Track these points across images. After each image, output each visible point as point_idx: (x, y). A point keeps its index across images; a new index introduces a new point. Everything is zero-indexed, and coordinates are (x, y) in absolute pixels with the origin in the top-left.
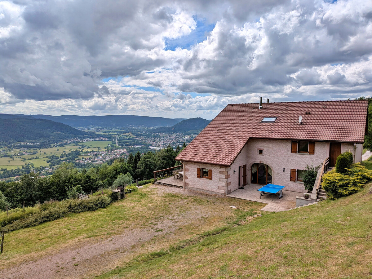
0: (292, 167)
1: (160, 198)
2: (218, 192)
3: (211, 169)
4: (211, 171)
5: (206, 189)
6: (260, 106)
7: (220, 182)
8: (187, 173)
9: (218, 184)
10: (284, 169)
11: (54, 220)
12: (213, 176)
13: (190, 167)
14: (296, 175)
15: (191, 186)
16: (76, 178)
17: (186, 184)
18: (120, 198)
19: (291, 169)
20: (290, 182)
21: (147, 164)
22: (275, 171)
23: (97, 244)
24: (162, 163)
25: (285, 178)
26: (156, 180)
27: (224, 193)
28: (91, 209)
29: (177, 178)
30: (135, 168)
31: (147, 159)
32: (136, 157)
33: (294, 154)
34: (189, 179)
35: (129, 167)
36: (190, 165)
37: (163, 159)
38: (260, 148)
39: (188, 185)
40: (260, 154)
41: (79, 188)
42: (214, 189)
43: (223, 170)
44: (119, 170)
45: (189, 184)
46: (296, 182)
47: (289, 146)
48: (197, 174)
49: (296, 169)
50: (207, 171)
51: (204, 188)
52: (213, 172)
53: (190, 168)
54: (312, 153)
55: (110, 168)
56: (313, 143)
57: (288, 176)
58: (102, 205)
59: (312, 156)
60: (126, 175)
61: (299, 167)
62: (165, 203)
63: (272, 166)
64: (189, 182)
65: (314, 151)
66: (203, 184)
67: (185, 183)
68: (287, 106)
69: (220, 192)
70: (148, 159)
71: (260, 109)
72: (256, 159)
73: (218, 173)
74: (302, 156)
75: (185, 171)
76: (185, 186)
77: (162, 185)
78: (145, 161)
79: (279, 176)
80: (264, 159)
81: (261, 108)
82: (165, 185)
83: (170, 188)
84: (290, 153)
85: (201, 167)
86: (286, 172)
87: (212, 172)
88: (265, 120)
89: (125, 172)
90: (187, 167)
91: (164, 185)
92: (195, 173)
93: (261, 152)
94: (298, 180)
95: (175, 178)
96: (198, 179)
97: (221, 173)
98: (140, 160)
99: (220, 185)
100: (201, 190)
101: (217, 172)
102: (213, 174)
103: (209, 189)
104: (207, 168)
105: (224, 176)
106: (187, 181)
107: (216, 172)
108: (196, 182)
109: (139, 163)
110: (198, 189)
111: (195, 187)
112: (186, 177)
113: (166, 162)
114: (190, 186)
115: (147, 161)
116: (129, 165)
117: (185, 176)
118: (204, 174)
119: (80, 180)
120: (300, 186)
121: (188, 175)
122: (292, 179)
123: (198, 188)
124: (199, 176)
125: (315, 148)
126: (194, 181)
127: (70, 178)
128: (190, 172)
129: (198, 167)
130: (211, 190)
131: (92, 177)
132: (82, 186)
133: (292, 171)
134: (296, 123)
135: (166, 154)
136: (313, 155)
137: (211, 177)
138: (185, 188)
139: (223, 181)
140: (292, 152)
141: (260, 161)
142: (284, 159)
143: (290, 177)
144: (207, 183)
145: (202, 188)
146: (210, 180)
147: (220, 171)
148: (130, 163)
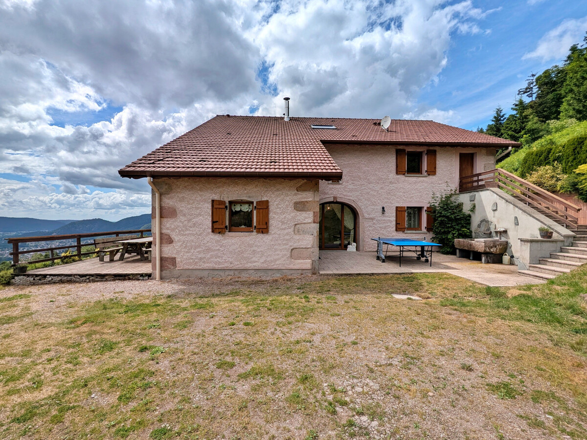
0: (398, 202)
2: (292, 267)
3: (265, 199)
4: (264, 207)
5: (249, 265)
6: (287, 117)
7: (297, 237)
8: (169, 223)
9: (290, 244)
10: (383, 208)
12: (271, 222)
13: (182, 200)
14: (406, 218)
15: (187, 267)
17: (166, 264)
19: (397, 207)
20: (395, 232)
22: (366, 215)
25: (385, 228)
26: (22, 270)
27: (309, 266)
29: (112, 260)
33: (401, 177)
34: (176, 245)
36: (181, 195)
39: (174, 264)
42: (276, 260)
43: (307, 196)
45: (178, 260)
46: (406, 231)
47: (390, 161)
48: (213, 222)
49: (406, 205)
50: (245, 208)
51: (237, 265)
52: (271, 207)
53: (181, 206)
54: (432, 171)
56: (433, 149)
57: (391, 222)
59: (432, 178)
61: (411, 202)
63: (360, 204)
64: (178, 252)
65: (435, 168)
66: (237, 250)
67: (162, 259)
69: (297, 267)
71: (287, 120)
72: (326, 193)
73: (291, 208)
74: (414, 179)
75: (161, 217)
76: (161, 270)
77: (50, 283)
79: (374, 224)
80: (343, 192)
84: (393, 175)
86: (386, 214)
87: (267, 208)
90: (169, 202)
91: (61, 282)
92: (206, 220)
94: (409, 228)
96: (217, 237)
97: (300, 206)
99: (296, 245)
100: (227, 273)
101: (287, 206)
102: (271, 215)
103: (258, 265)
105: (311, 214)
106: (169, 251)
107: (282, 207)
108: (209, 250)
110: (216, 273)
111: (206, 266)
112: (166, 239)
114: (180, 266)
117: (161, 234)
121: (173, 230)
122: (399, 228)
123: (217, 267)
124: (217, 228)
125: (437, 162)
126: (199, 246)
128: (183, 218)
129: (216, 198)
130: (265, 266)
133: (399, 210)
136: (434, 177)
137: (267, 223)
138: (161, 278)
139: (304, 232)
140: (398, 173)
141: (335, 198)
142: (382, 188)
143: (395, 223)
144: (251, 246)
145: (230, 266)
146: (261, 236)
147: (296, 203)
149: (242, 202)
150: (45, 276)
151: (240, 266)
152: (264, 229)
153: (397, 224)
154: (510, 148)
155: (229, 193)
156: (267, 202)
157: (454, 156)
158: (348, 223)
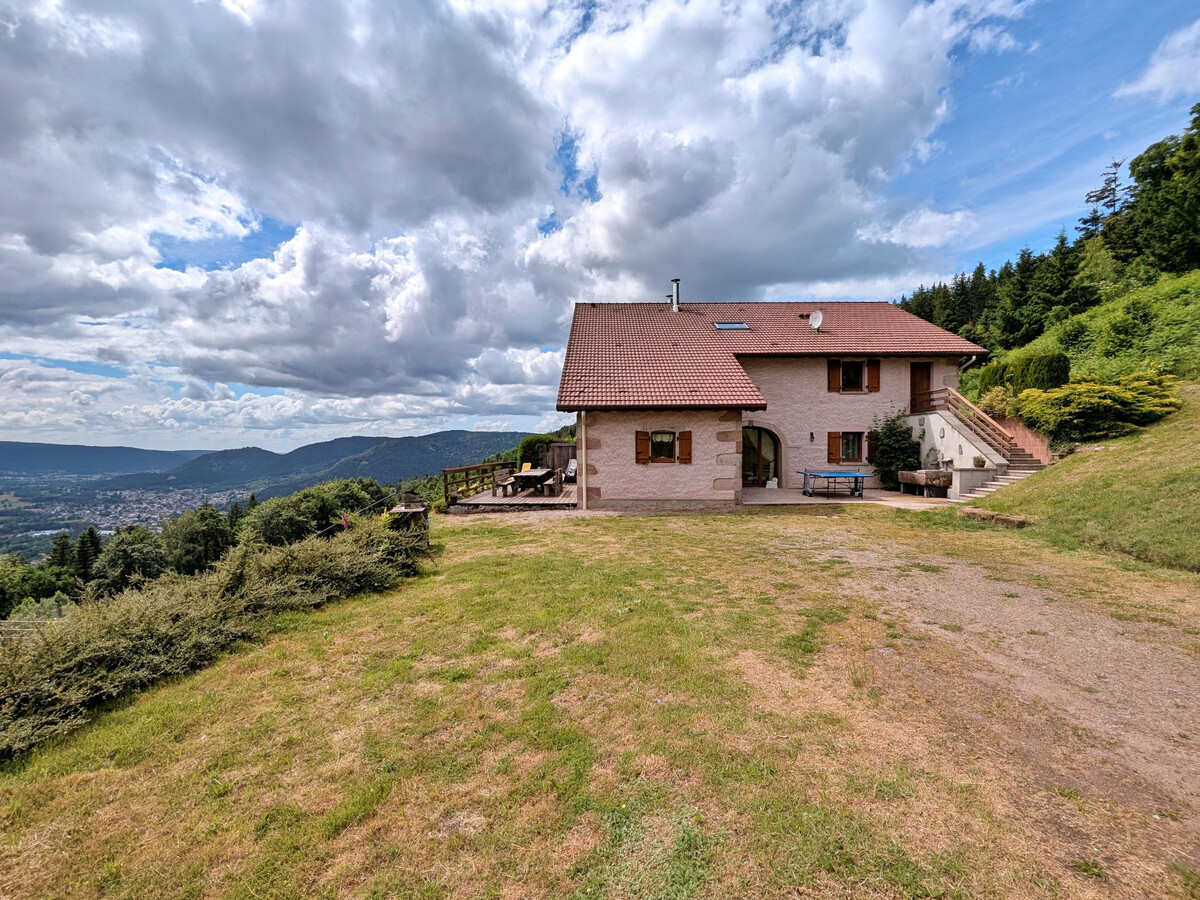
0: (831, 427)
2: (714, 497)
3: (687, 429)
4: (686, 438)
5: (672, 496)
6: (677, 308)
7: (720, 468)
8: (594, 454)
9: (713, 475)
10: (812, 434)
12: (694, 452)
13: (606, 431)
14: (844, 445)
15: (612, 497)
17: (591, 494)
19: (829, 433)
20: (827, 463)
21: (135, 560)
22: (790, 444)
25: (815, 458)
26: (454, 499)
27: (732, 497)
31: (130, 544)
32: (83, 543)
33: (835, 395)
34: (601, 476)
35: (58, 575)
36: (605, 427)
37: (192, 540)
39: (599, 494)
42: (700, 490)
43: (730, 426)
44: (18, 590)
45: (602, 490)
46: (844, 463)
47: (821, 376)
48: (638, 453)
49: (841, 430)
50: (666, 439)
51: (660, 495)
52: (693, 439)
53: (605, 438)
54: (875, 387)
56: (875, 361)
57: (823, 451)
59: (874, 396)
60: (52, 600)
61: (847, 426)
63: (782, 429)
64: (603, 483)
65: (879, 383)
66: (662, 478)
67: (588, 489)
69: (719, 498)
70: (137, 546)
71: (677, 312)
73: (713, 439)
74: (852, 397)
75: (587, 448)
76: (587, 501)
77: (484, 512)
78: (125, 551)
79: (800, 454)
80: (760, 416)
84: (824, 392)
85: (651, 427)
86: (816, 442)
87: (690, 438)
88: (720, 326)
90: (594, 434)
92: (631, 452)
94: (845, 459)
96: (641, 467)
97: (723, 437)
98: (100, 551)
99: (719, 476)
100: (650, 503)
101: (709, 437)
102: (694, 446)
103: (681, 496)
104: (673, 429)
105: (734, 444)
106: (594, 482)
107: (704, 437)
108: (632, 480)
109: (101, 561)
110: (640, 502)
111: (630, 496)
112: (592, 470)
114: (605, 496)
115: (133, 551)
116: (56, 569)
117: (587, 465)
118: (655, 450)
121: (598, 461)
122: (832, 458)
123: (641, 497)
124: (641, 459)
125: (881, 376)
126: (623, 477)
128: (607, 450)
129: (639, 429)
130: (688, 496)
133: (832, 437)
136: (877, 394)
137: (690, 454)
138: (588, 508)
139: (728, 463)
140: (830, 389)
141: (750, 422)
142: (810, 409)
143: (826, 452)
144: (673, 476)
145: (654, 497)
146: (683, 466)
147: (719, 434)
148: (62, 563)
149: (664, 433)
150: (477, 506)
151: (664, 497)
152: (686, 459)
153: (829, 454)
154: (974, 358)
155: (651, 425)
156: (690, 432)
157: (903, 368)
158: (767, 453)
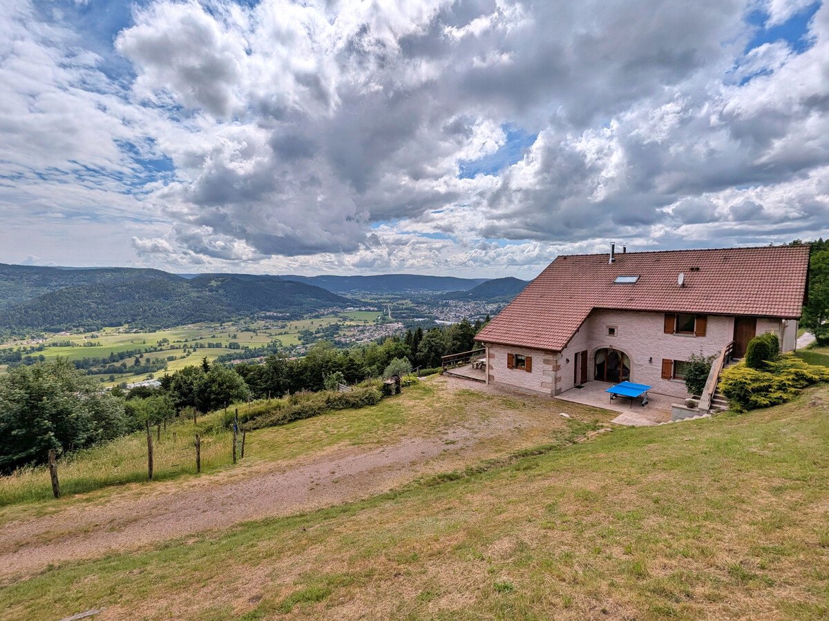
0: (665, 355)
1: (452, 396)
2: (541, 391)
3: (530, 356)
4: (530, 359)
5: (522, 386)
6: (611, 259)
7: (544, 377)
8: (491, 360)
9: (541, 380)
10: (651, 358)
11: (308, 417)
12: (533, 367)
13: (497, 351)
14: (672, 369)
15: (498, 381)
16: (335, 362)
17: (490, 378)
18: (394, 393)
19: (663, 359)
20: (661, 380)
21: (433, 346)
22: (636, 362)
23: (363, 455)
24: (454, 345)
25: (652, 374)
26: (446, 370)
27: (549, 392)
28: (355, 406)
29: (477, 368)
30: (415, 350)
31: (431, 337)
32: (415, 334)
33: (669, 336)
34: (494, 371)
35: (406, 348)
36: (496, 349)
37: (455, 339)
38: (611, 324)
39: (494, 379)
40: (610, 334)
41: (339, 375)
42: (534, 386)
43: (550, 357)
44: (393, 353)
45: (495, 377)
46: (671, 380)
47: (660, 323)
48: (508, 363)
49: (673, 359)
50: (523, 358)
51: (518, 384)
52: (533, 360)
53: (496, 354)
54: (702, 333)
55: (381, 349)
56: (703, 317)
57: (658, 370)
58: (370, 401)
59: (700, 339)
60: (402, 360)
61: (677, 356)
62: (459, 404)
64: (495, 374)
65: (705, 330)
66: (518, 378)
67: (489, 375)
68: (657, 257)
69: (544, 391)
70: (434, 339)
71: (610, 262)
72: (603, 342)
73: (542, 362)
74: (683, 338)
75: (489, 357)
76: (489, 380)
77: (453, 377)
79: (643, 369)
80: (617, 343)
81: (613, 261)
82: (459, 377)
83: (467, 382)
84: (661, 333)
85: (515, 352)
86: (654, 363)
87: (531, 360)
88: (619, 280)
89: (401, 355)
90: (492, 351)
91: (457, 377)
92: (505, 362)
93: (612, 331)
94: (674, 378)
95: (473, 367)
96: (510, 370)
97: (546, 362)
98: (422, 340)
99: (543, 381)
100: (514, 387)
101: (540, 361)
102: (532, 364)
103: (526, 387)
104: (524, 355)
105: (551, 366)
106: (492, 372)
107: (538, 361)
108: (506, 375)
109: (421, 344)
110: (509, 386)
111: (505, 382)
112: (491, 367)
113: (459, 343)
114: (496, 380)
115: (432, 341)
116: (406, 346)
117: (489, 365)
118: (518, 362)
119: (341, 365)
120: (679, 387)
121: (493, 364)
122: (665, 375)
123: (509, 383)
124: (510, 366)
125: (708, 326)
126: (503, 373)
127: (328, 362)
128: (497, 359)
129: (510, 352)
130: (529, 388)
131: (357, 362)
132: (343, 373)
133: (666, 362)
134: (674, 286)
135: (460, 332)
136: (704, 338)
137: (531, 368)
138: (489, 384)
139: (548, 375)
140: (666, 332)
142: (651, 343)
143: (661, 372)
144: (523, 377)
145: (515, 384)
146: (528, 373)
147: (545, 360)
148: (408, 344)
149: (521, 356)
150: (453, 374)
151: (519, 386)
152: (529, 370)
153: (663, 372)
156: (531, 358)
157: (728, 324)
